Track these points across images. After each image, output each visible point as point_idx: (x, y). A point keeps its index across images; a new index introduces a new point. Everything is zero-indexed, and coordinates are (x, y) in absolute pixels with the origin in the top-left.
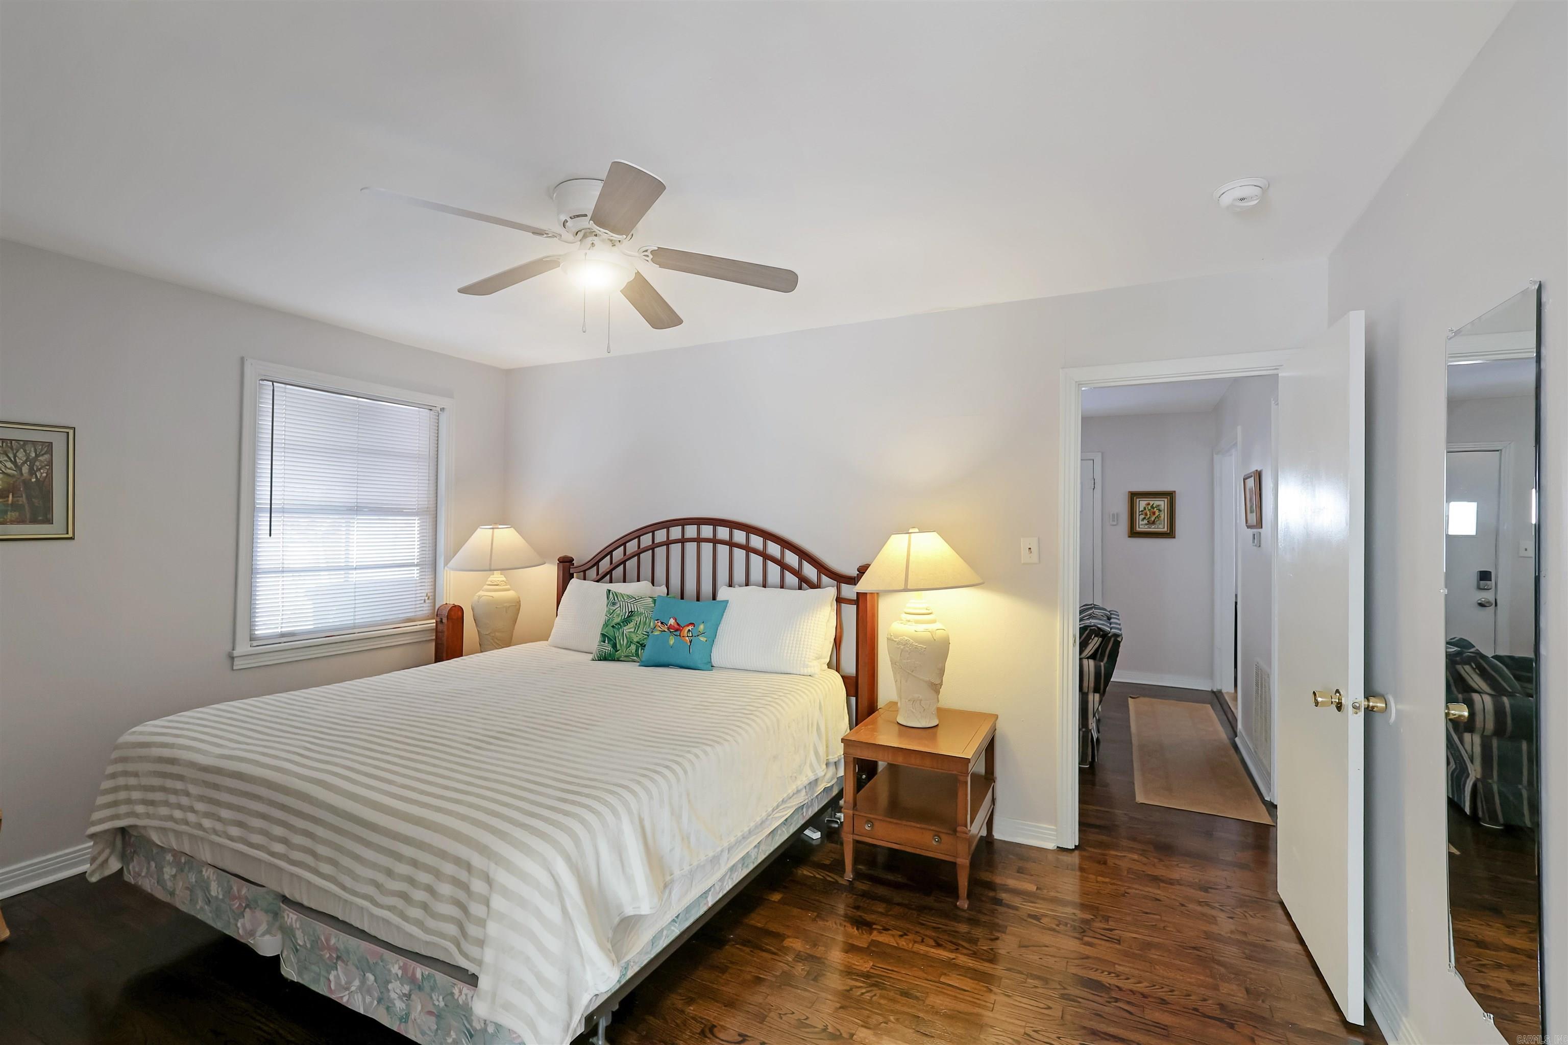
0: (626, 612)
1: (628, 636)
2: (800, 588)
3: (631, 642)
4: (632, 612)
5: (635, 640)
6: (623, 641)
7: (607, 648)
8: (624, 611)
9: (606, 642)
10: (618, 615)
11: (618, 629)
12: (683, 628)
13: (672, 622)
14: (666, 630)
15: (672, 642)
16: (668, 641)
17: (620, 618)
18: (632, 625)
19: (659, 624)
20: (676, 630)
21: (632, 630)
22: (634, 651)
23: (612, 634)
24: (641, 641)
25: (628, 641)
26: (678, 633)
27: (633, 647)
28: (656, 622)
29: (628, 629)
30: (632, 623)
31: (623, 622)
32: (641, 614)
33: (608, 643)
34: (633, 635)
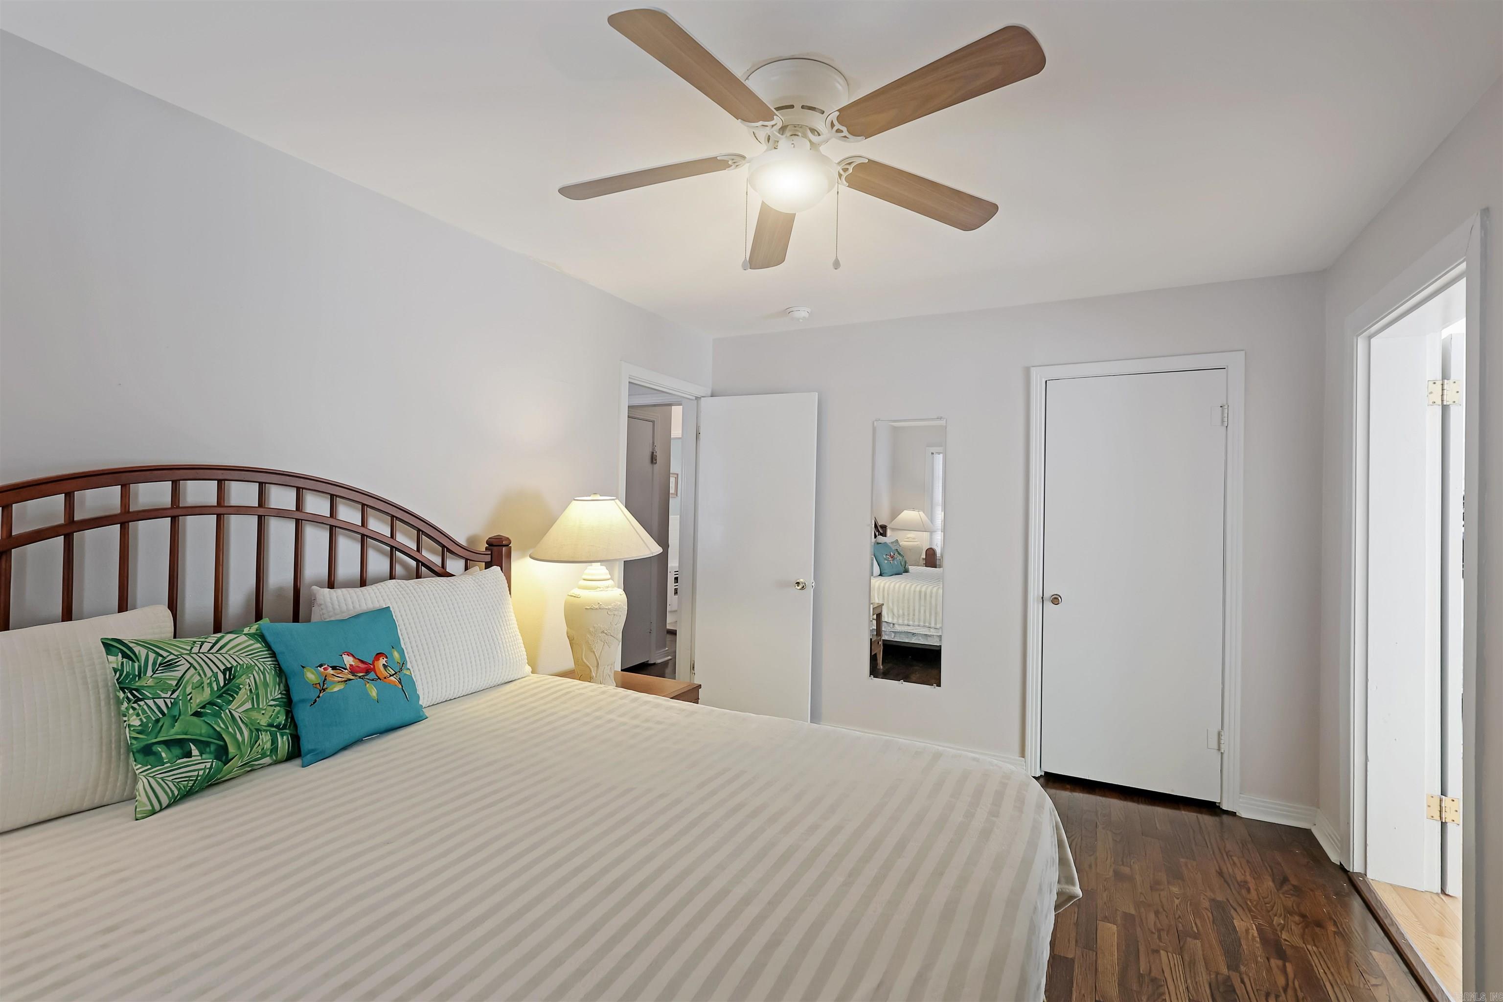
0: (215, 675)
1: (246, 720)
2: (418, 576)
3: (258, 730)
4: (230, 669)
5: (264, 721)
6: (242, 733)
7: (202, 766)
8: (209, 674)
9: (195, 752)
10: (200, 686)
11: (217, 715)
12: (373, 664)
13: (348, 660)
14: (351, 677)
15: (374, 693)
16: (368, 694)
17: (207, 690)
18: (243, 694)
19: (330, 671)
20: (367, 672)
21: (248, 705)
22: (268, 745)
23: (204, 730)
24: (274, 720)
25: (251, 731)
26: (372, 675)
27: (265, 739)
28: (321, 669)
29: (240, 706)
30: (243, 691)
31: (220, 697)
32: (250, 668)
33: (201, 754)
34: (255, 715)
